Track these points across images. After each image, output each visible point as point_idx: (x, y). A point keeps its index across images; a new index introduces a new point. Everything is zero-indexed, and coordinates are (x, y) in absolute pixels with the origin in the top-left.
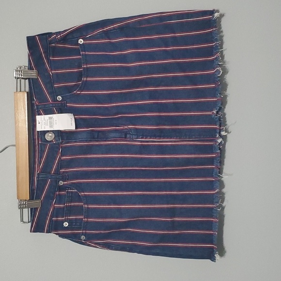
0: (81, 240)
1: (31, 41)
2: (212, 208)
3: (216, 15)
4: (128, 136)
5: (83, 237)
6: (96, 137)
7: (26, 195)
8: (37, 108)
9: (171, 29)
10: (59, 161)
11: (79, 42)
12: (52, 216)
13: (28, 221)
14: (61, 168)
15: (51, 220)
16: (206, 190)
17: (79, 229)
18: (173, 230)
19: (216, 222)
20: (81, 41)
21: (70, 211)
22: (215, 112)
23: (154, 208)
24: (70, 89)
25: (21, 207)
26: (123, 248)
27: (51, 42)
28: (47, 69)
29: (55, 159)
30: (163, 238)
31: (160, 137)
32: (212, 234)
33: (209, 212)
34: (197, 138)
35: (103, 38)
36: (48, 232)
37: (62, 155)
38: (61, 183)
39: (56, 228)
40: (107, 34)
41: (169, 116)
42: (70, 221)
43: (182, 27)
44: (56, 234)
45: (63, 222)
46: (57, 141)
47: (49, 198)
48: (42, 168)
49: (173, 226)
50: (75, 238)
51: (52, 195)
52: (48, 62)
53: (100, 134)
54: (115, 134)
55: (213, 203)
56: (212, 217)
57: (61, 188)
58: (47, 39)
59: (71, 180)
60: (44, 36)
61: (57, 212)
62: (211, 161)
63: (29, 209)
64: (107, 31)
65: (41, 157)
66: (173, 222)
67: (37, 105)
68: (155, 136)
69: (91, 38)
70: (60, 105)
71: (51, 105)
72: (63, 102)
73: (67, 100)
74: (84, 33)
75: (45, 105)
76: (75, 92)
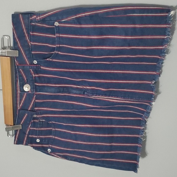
0: (48, 152)
1: (16, 18)
2: (138, 138)
4: (86, 93)
5: (49, 150)
6: (62, 91)
7: (11, 122)
8: (18, 68)
10: (34, 103)
11: (55, 24)
12: (28, 134)
13: (12, 134)
14: (35, 107)
15: (27, 137)
16: (135, 126)
17: (48, 144)
18: (111, 151)
19: (140, 147)
20: (57, 24)
21: (41, 133)
23: (99, 137)
24: (45, 57)
26: (76, 160)
27: (32, 21)
28: (27, 41)
29: (31, 101)
30: (104, 156)
31: (109, 96)
32: (137, 155)
33: (136, 140)
35: (75, 24)
36: (26, 144)
37: (36, 99)
38: (35, 116)
39: (31, 142)
40: (79, 21)
42: (41, 139)
43: (142, 20)
44: (31, 146)
45: (36, 139)
46: (32, 92)
48: (22, 107)
49: (111, 148)
50: (44, 150)
51: (28, 122)
52: (28, 36)
53: (65, 89)
54: (76, 91)
55: (139, 135)
56: (137, 143)
57: (34, 118)
59: (42, 115)
60: (27, 16)
61: (32, 132)
64: (79, 17)
66: (111, 146)
67: (17, 66)
68: (106, 95)
70: (35, 67)
71: (28, 67)
72: (38, 65)
73: (41, 64)
74: (60, 18)
75: (23, 66)
76: (48, 59)
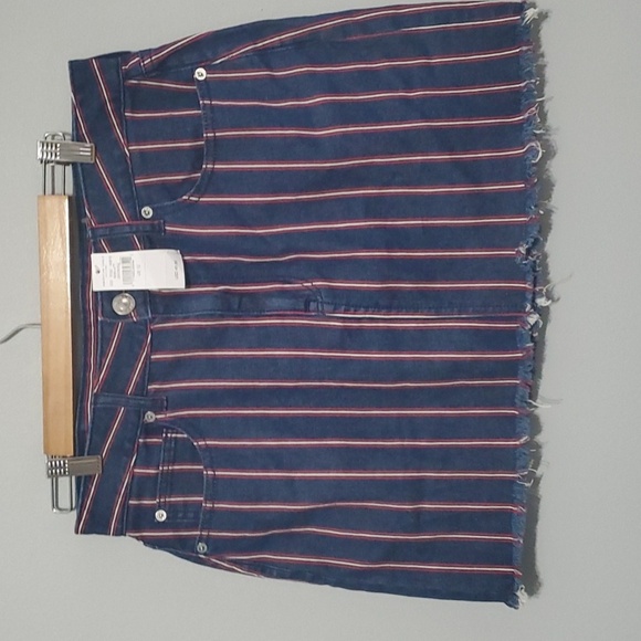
0: (198, 553)
1: (80, 72)
2: (512, 481)
3: (530, 13)
4: (313, 306)
5: (202, 547)
6: (236, 307)
7: (66, 445)
8: (94, 236)
9: (420, 46)
10: (145, 363)
11: (196, 76)
12: (127, 496)
14: (151, 381)
15: (124, 505)
16: (498, 438)
17: (194, 527)
18: (418, 532)
19: (519, 514)
20: (201, 74)
21: (171, 483)
22: (522, 250)
23: (373, 480)
24: (172, 190)
25: (54, 474)
26: (297, 573)
27: (128, 75)
28: (117, 141)
29: (137, 359)
30: (393, 551)
31: (389, 309)
32: (510, 544)
33: (505, 491)
34: (479, 313)
35: (253, 67)
36: (119, 532)
37: (153, 350)
38: (150, 417)
39: (136, 523)
40: (264, 58)
41: (411, 258)
42: (170, 508)
44: (137, 538)
45: (154, 509)
46: (141, 315)
47: (121, 451)
48: (105, 381)
49: (419, 521)
50: (183, 549)
51: (127, 445)
52: (120, 125)
53: (244, 299)
54: (280, 300)
55: (514, 470)
56: (512, 501)
57: (150, 430)
58: (118, 67)
59: (174, 410)
60: (112, 60)
61: (141, 487)
62: (510, 368)
63: (74, 478)
64: (265, 48)
65: (103, 354)
66: (418, 512)
67: (92, 229)
68: (377, 308)
69: (223, 67)
70: (148, 228)
71: (127, 229)
72: (156, 222)
73: (167, 218)
74: (209, 55)
75: (111, 228)
76: (185, 197)
